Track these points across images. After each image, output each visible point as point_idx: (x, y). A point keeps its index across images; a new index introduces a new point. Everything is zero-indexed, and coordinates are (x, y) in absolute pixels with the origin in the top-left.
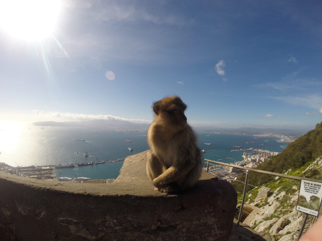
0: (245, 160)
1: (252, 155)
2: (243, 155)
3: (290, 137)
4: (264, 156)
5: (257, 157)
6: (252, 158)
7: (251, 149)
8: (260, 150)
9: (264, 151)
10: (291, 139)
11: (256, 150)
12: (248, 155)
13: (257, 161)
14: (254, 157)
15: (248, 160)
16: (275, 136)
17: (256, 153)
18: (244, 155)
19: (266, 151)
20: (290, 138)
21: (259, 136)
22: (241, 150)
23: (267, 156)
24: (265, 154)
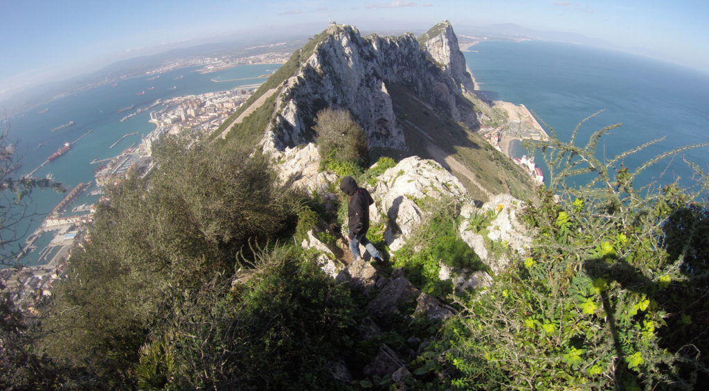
0: (160, 125)
1: (167, 112)
2: (150, 119)
3: (223, 57)
4: (190, 106)
5: (179, 112)
6: (172, 117)
7: (158, 102)
8: (176, 99)
9: (185, 98)
10: (228, 62)
11: (168, 101)
12: (160, 115)
13: (183, 118)
14: (174, 114)
15: (165, 124)
16: (193, 62)
17: (172, 107)
18: (154, 118)
19: (189, 97)
20: (224, 60)
21: (160, 70)
22: (139, 110)
23: (195, 105)
24: (191, 102)
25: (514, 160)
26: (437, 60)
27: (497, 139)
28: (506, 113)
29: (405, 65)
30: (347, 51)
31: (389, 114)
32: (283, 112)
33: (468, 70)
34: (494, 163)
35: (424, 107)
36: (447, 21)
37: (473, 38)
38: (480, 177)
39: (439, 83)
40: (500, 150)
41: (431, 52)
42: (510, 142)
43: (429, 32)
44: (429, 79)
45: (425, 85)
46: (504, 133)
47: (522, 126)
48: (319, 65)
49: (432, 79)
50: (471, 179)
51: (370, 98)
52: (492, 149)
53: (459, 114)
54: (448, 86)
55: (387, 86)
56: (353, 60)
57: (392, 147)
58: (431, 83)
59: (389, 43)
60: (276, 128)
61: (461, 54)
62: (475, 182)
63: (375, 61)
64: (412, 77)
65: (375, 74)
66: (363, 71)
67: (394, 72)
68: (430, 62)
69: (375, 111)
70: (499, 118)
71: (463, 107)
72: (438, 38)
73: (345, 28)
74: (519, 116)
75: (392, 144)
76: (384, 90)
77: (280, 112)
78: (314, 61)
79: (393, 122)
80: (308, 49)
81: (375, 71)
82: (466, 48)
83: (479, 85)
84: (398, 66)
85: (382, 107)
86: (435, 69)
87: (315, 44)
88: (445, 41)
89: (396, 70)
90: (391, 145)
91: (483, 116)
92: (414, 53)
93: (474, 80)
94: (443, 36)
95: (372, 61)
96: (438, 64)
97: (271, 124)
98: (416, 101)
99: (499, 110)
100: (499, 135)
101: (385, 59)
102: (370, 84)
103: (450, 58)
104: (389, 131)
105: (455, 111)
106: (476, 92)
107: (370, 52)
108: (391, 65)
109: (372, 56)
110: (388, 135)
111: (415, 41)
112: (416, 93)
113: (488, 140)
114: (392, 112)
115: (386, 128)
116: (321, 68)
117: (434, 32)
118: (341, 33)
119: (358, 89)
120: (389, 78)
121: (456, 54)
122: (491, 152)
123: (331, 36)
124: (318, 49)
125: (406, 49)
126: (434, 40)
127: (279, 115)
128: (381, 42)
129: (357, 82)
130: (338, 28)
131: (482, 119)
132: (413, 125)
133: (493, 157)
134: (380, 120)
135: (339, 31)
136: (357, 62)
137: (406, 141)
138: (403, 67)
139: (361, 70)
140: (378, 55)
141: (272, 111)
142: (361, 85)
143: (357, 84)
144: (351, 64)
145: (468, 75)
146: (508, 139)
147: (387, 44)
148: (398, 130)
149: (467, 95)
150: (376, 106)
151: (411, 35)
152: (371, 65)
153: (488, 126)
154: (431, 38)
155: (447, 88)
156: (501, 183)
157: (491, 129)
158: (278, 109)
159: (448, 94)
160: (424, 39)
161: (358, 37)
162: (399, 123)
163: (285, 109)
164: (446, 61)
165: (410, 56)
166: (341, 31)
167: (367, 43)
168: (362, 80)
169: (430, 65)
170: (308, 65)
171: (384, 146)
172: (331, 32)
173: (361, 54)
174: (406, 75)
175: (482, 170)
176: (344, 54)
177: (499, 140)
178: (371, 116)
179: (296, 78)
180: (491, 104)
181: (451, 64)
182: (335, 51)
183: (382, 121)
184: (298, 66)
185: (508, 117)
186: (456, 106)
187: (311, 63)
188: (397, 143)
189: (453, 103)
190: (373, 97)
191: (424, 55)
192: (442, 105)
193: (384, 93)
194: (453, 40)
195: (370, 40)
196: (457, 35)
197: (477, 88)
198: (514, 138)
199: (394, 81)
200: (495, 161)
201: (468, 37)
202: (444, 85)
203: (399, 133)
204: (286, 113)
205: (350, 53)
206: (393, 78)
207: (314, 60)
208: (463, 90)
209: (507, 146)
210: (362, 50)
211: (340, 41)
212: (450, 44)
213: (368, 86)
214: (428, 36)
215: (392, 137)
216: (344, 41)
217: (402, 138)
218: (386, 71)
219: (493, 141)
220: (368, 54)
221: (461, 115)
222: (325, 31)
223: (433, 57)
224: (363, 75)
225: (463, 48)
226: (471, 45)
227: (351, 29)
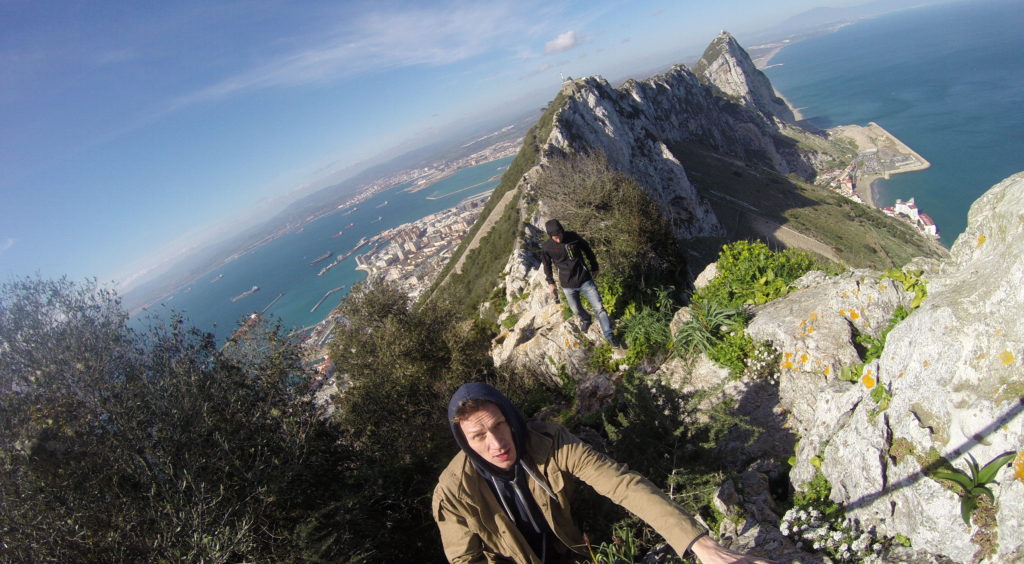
0: (372, 271)
1: (377, 252)
2: (357, 265)
3: (435, 165)
4: (407, 238)
5: (394, 249)
6: (386, 258)
7: (362, 242)
8: (386, 233)
9: (397, 229)
10: (443, 170)
11: (376, 238)
12: (369, 257)
13: (401, 256)
14: (387, 253)
15: (379, 268)
16: (394, 181)
17: (383, 244)
18: (362, 263)
19: (402, 227)
20: (436, 168)
21: (355, 200)
22: (340, 257)
23: (413, 236)
24: (407, 234)
25: (885, 211)
26: (730, 92)
27: (850, 185)
28: (852, 143)
29: (686, 111)
30: (599, 112)
31: (685, 187)
32: (533, 219)
33: (778, 94)
34: (856, 223)
35: (732, 164)
36: (724, 33)
37: (769, 46)
38: (842, 251)
39: (743, 125)
40: (859, 201)
41: (718, 83)
42: (872, 185)
43: (706, 56)
44: (727, 123)
45: (723, 133)
46: (859, 173)
47: (880, 154)
48: (566, 143)
49: (731, 121)
50: (830, 256)
51: (651, 170)
52: (847, 201)
53: (784, 163)
54: (757, 125)
55: (670, 149)
56: (612, 123)
57: (702, 235)
58: (731, 129)
59: (654, 86)
60: (528, 244)
61: (760, 73)
62: (836, 260)
63: (642, 117)
64: (702, 126)
65: (649, 135)
66: (630, 134)
67: (674, 127)
68: (719, 99)
69: (664, 188)
70: (843, 153)
71: (787, 150)
72: (720, 60)
73: (587, 82)
74: (873, 141)
75: (701, 230)
76: (667, 155)
77: (528, 219)
78: (557, 139)
79: (693, 197)
80: (545, 123)
81: (646, 131)
82: (765, 64)
83: (800, 112)
84: (676, 116)
85: (671, 179)
86: (730, 106)
87: (552, 114)
88: (732, 61)
89: (676, 124)
90: (699, 233)
91: (820, 157)
92: (694, 91)
93: (790, 107)
94: (727, 56)
95: (639, 118)
96: (732, 97)
97: (518, 239)
98: (719, 160)
99: (841, 140)
100: (851, 178)
101: (656, 111)
102: (646, 152)
103: (748, 85)
104: (690, 213)
105: (777, 159)
106: (799, 123)
107: (631, 106)
108: (668, 118)
109: (635, 112)
110: (691, 218)
111: (689, 74)
112: (716, 148)
113: (838, 191)
114: (688, 183)
115: (686, 210)
116: (570, 145)
117: (712, 54)
118: (583, 91)
119: (631, 162)
120: (670, 137)
121: (754, 77)
122: (847, 208)
123: (571, 98)
124: (559, 120)
125: (681, 88)
126: (715, 65)
127: (527, 224)
128: (643, 88)
129: (627, 152)
130: (576, 84)
131: (817, 161)
132: (722, 195)
133: (852, 214)
134: (674, 199)
135: (579, 88)
136: (619, 125)
137: (720, 222)
138: (685, 115)
139: (627, 134)
140: (644, 108)
141: (518, 220)
142: (633, 155)
143: (627, 155)
144: (609, 130)
145: (780, 102)
146: (866, 181)
147: (652, 88)
148: (703, 208)
149: (786, 131)
150: (663, 180)
151: (681, 67)
152: (639, 123)
153: (831, 169)
154: (710, 63)
155: (756, 129)
156: (875, 251)
157: (837, 172)
158: (524, 216)
159: (759, 134)
160: (702, 68)
161: (608, 90)
162: (702, 198)
163: (533, 215)
164: (743, 90)
165: (690, 97)
166: (582, 87)
167: (624, 95)
168: (633, 148)
169: (721, 103)
170: (551, 146)
171: (689, 237)
172: (569, 92)
173: (621, 112)
174: (692, 126)
175: (841, 238)
176: (596, 118)
177: (854, 186)
178: (660, 196)
179: (538, 167)
180: (825, 135)
181: (751, 92)
182: (583, 117)
183: (677, 201)
184: (537, 150)
185: (857, 147)
186: (778, 152)
187: (554, 142)
188: (706, 227)
189: (771, 149)
190: (656, 169)
191: (709, 90)
192: (757, 156)
193: (667, 160)
194: (742, 57)
195: (626, 90)
196: (748, 49)
197: (798, 117)
198: (876, 177)
199: (679, 139)
200: (857, 219)
201: (762, 46)
202: (751, 125)
203: (707, 211)
204: (536, 220)
205: (604, 115)
206: (675, 135)
207: (556, 136)
208: (780, 126)
209: (869, 192)
210: (620, 106)
211: (586, 103)
212: (740, 63)
213: (643, 155)
214: (705, 62)
215: (698, 220)
216: (592, 100)
217: (713, 219)
218: (662, 127)
219: (846, 190)
220: (630, 109)
221: (788, 163)
222: (561, 94)
223: (723, 90)
224: (632, 141)
225: (761, 64)
226: (771, 56)
227: (596, 80)
